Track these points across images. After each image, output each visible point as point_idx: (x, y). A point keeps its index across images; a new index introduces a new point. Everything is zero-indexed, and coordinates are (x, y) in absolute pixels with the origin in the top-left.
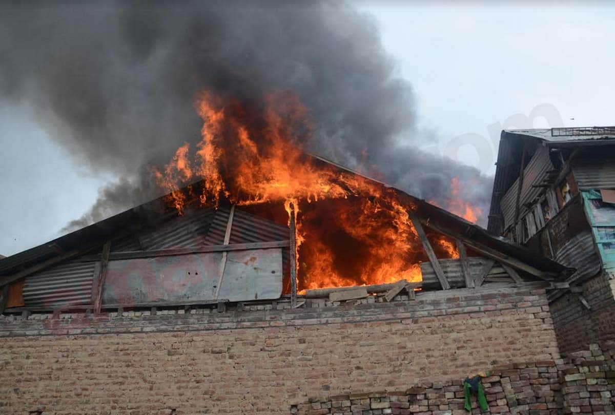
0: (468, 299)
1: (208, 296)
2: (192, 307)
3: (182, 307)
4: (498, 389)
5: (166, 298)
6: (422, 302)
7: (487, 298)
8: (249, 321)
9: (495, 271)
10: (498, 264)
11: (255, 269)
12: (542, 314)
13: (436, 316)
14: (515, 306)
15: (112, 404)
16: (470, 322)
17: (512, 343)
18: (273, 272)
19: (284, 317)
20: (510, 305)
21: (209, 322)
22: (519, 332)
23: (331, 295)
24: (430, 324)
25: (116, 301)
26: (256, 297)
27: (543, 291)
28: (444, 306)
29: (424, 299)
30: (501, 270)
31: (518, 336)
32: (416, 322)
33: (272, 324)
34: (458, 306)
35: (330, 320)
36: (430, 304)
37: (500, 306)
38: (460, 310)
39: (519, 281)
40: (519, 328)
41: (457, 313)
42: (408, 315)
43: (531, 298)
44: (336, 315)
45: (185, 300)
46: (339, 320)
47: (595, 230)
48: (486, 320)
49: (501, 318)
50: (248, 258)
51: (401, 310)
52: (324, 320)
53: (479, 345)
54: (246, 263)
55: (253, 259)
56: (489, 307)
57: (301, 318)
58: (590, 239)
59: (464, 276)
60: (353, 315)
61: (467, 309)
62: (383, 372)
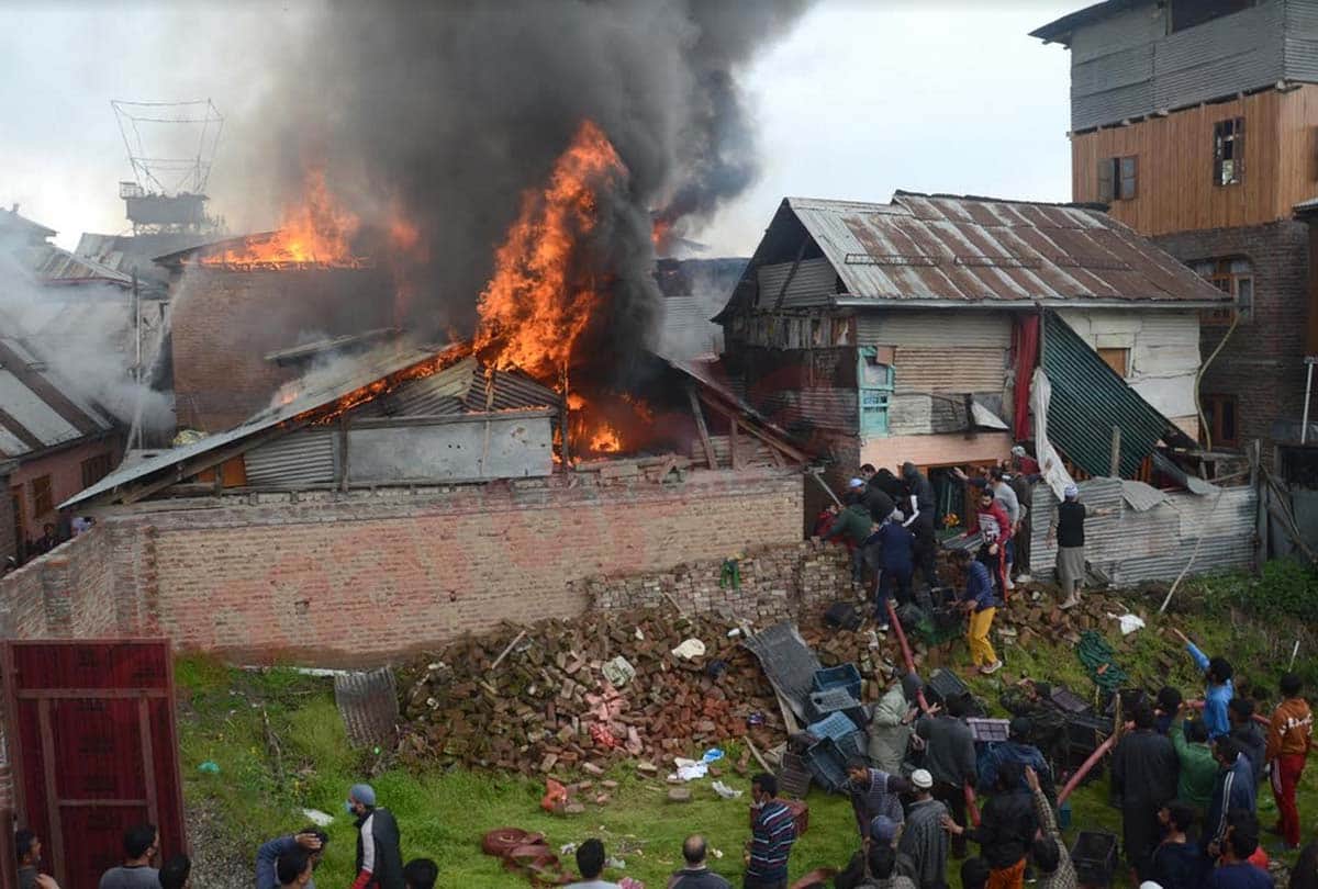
0: (736, 483)
1: (472, 473)
2: (457, 485)
3: (446, 485)
4: (749, 569)
5: (425, 474)
6: (692, 485)
7: (751, 482)
8: (525, 502)
9: (760, 450)
10: (765, 444)
11: (524, 442)
12: (796, 499)
13: (703, 499)
14: (774, 491)
15: (387, 590)
16: (733, 504)
17: (765, 524)
18: (544, 445)
19: (560, 499)
20: (770, 490)
21: (483, 504)
22: (773, 514)
23: (602, 471)
24: (696, 506)
25: (366, 478)
26: (527, 473)
27: (800, 477)
28: (711, 490)
29: (693, 480)
30: (766, 450)
31: (772, 518)
32: (684, 504)
33: (549, 506)
34: (724, 489)
35: (605, 501)
36: (699, 487)
37: (762, 490)
38: (724, 493)
39: (783, 465)
40: (774, 511)
41: (722, 496)
42: (677, 497)
43: (790, 483)
44: (611, 497)
45: (448, 476)
46: (613, 501)
47: (861, 392)
48: (747, 503)
49: (759, 501)
50: (515, 428)
51: (672, 491)
52: (598, 502)
53: (738, 526)
54: (513, 435)
55: (521, 430)
56: (752, 491)
57: (576, 500)
58: (855, 399)
59: (732, 457)
60: (627, 497)
61: (731, 493)
62: (651, 551)
